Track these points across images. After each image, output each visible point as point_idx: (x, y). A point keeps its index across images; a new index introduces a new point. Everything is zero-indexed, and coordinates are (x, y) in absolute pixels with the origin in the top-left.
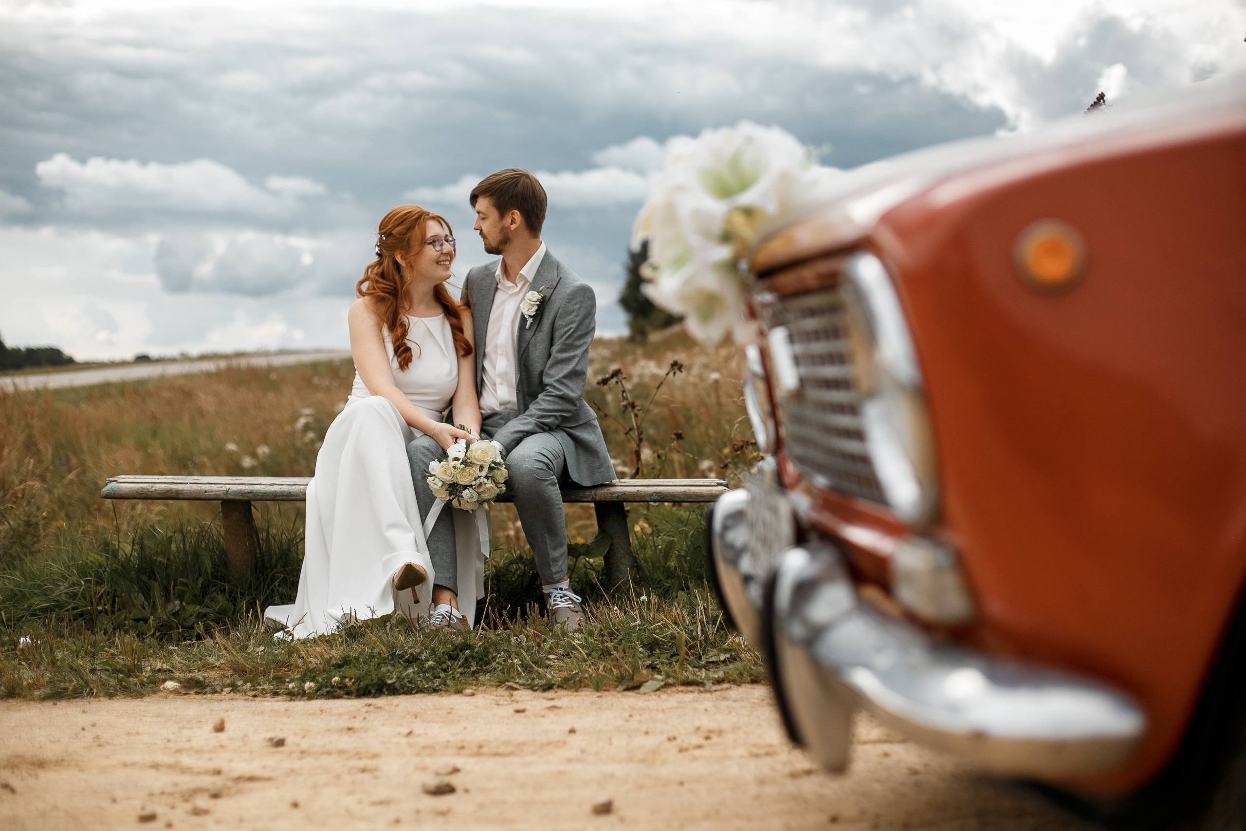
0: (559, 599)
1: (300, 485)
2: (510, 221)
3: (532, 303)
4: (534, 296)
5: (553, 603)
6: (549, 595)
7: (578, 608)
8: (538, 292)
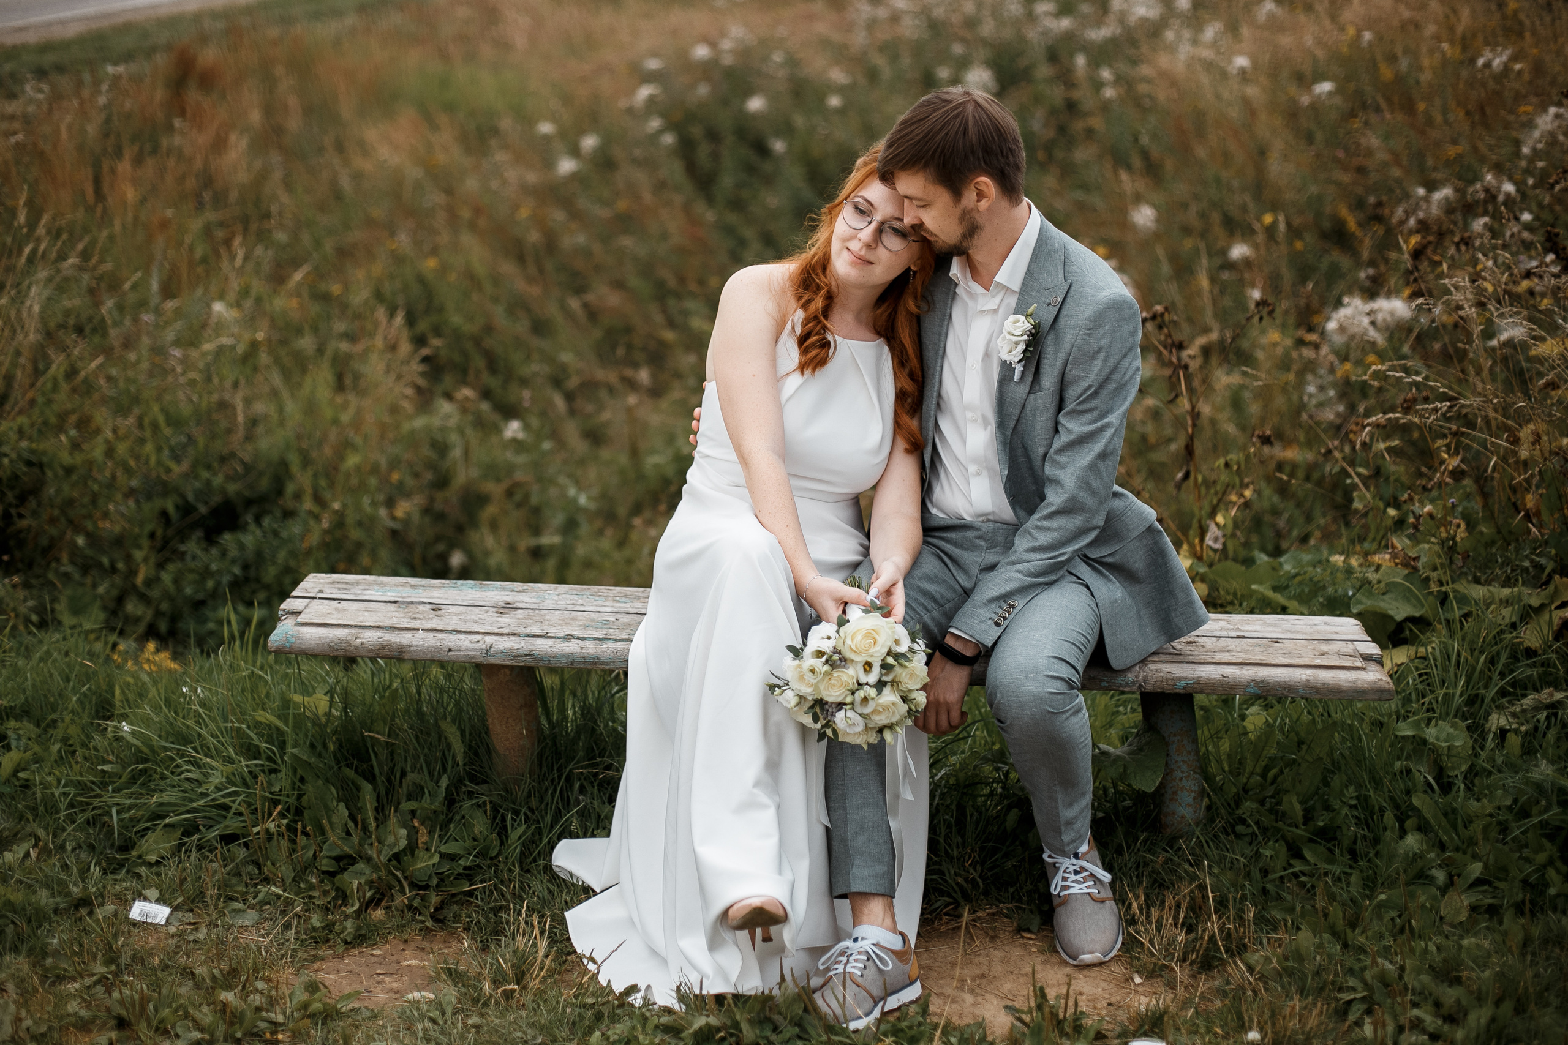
0: (1073, 877)
1: (616, 640)
2: (974, 196)
3: (1014, 339)
4: (1022, 325)
5: (1061, 883)
6: (1055, 867)
7: (1107, 893)
8: (1027, 316)
